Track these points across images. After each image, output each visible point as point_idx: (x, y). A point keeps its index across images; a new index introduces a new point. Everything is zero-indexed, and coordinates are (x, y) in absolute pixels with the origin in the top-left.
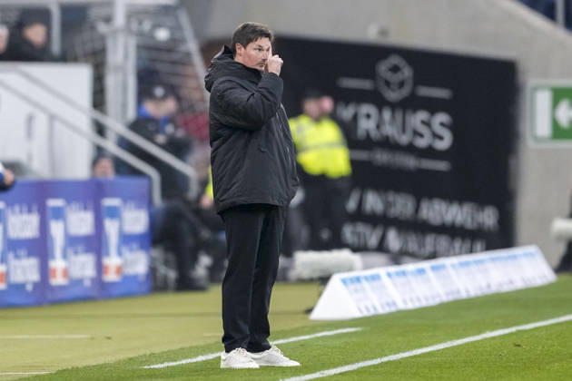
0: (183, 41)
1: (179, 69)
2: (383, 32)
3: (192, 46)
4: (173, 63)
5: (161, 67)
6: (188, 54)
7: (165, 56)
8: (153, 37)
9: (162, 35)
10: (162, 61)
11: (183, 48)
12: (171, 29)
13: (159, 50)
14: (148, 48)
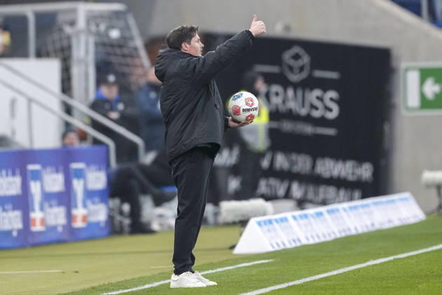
0: (131, 38)
1: (129, 60)
2: (287, 28)
3: (139, 43)
4: (124, 56)
5: (113, 59)
6: (136, 49)
7: (118, 51)
8: (107, 36)
9: (115, 34)
10: (116, 55)
11: (131, 44)
12: (121, 30)
13: (112, 46)
14: (104, 45)
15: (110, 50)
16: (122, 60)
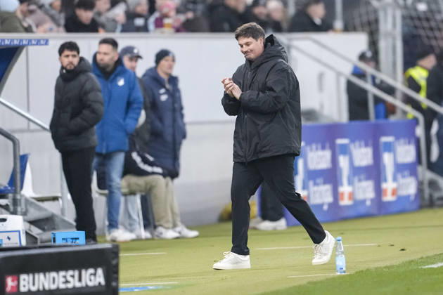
1: (437, 34)
4: (431, 29)
5: (422, 32)
7: (425, 24)
8: (416, 10)
9: (422, 7)
10: (424, 28)
11: (438, 17)
12: (428, 4)
13: (419, 19)
14: (412, 18)
15: (417, 23)
16: (430, 34)
